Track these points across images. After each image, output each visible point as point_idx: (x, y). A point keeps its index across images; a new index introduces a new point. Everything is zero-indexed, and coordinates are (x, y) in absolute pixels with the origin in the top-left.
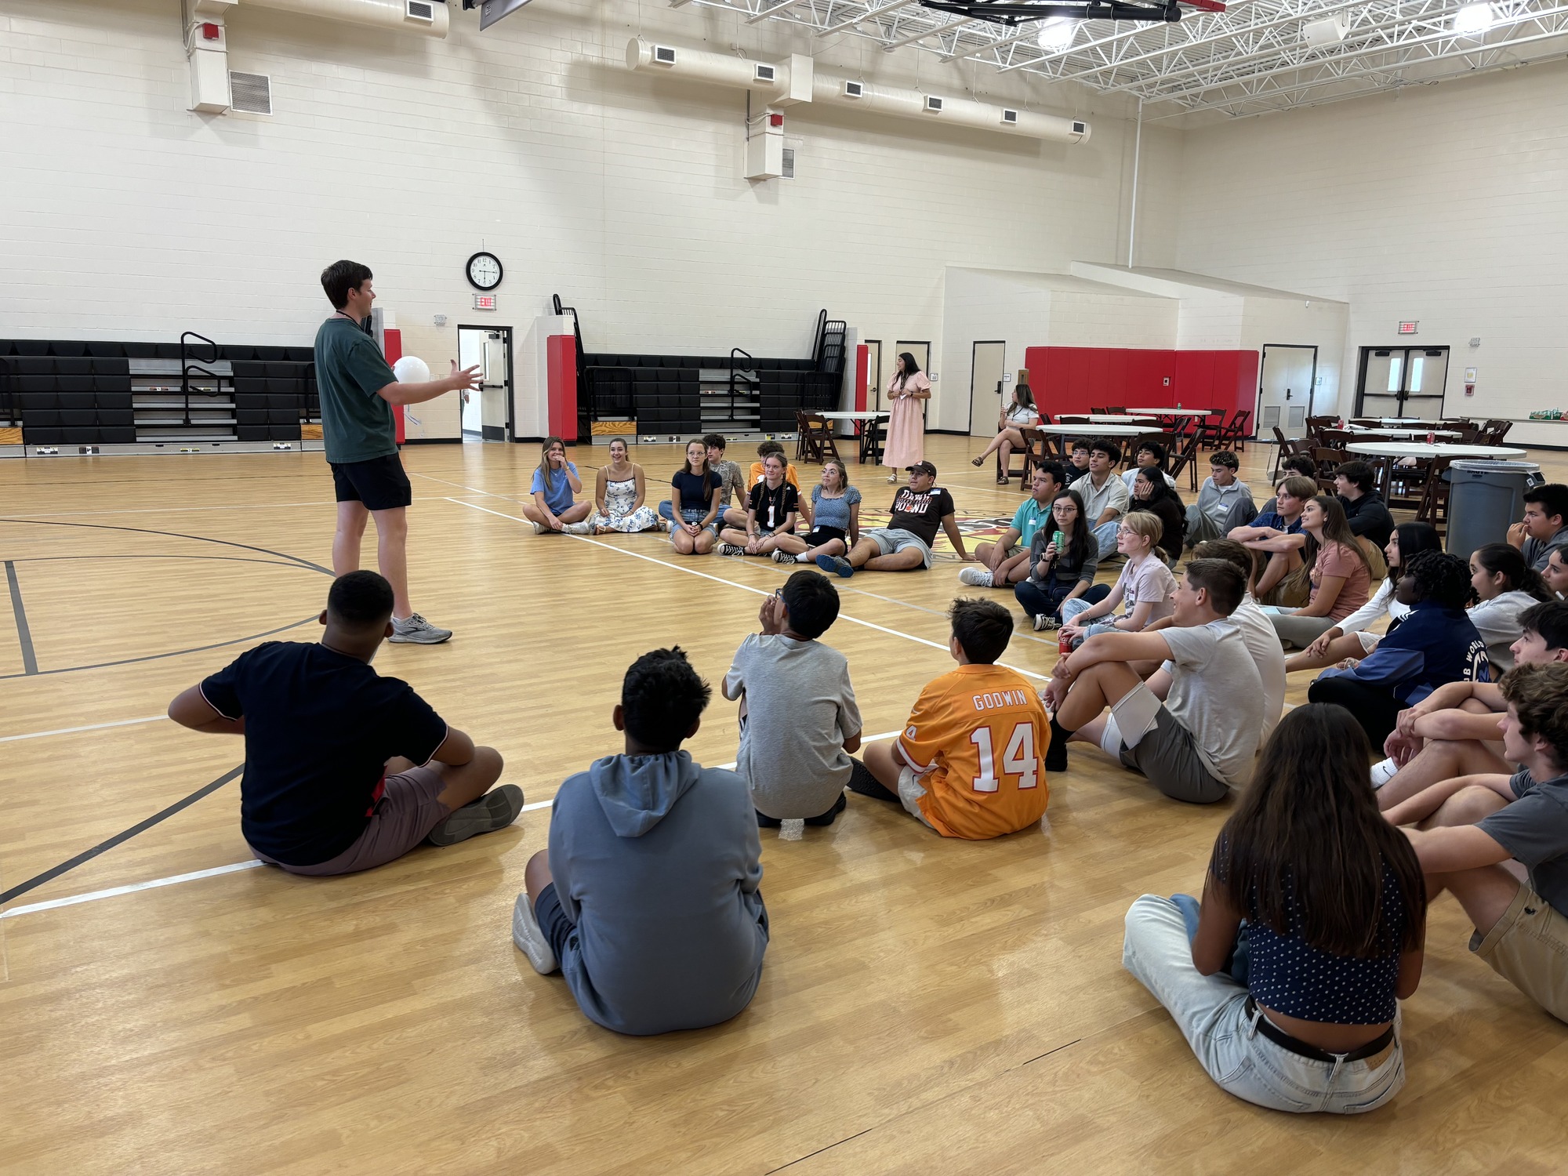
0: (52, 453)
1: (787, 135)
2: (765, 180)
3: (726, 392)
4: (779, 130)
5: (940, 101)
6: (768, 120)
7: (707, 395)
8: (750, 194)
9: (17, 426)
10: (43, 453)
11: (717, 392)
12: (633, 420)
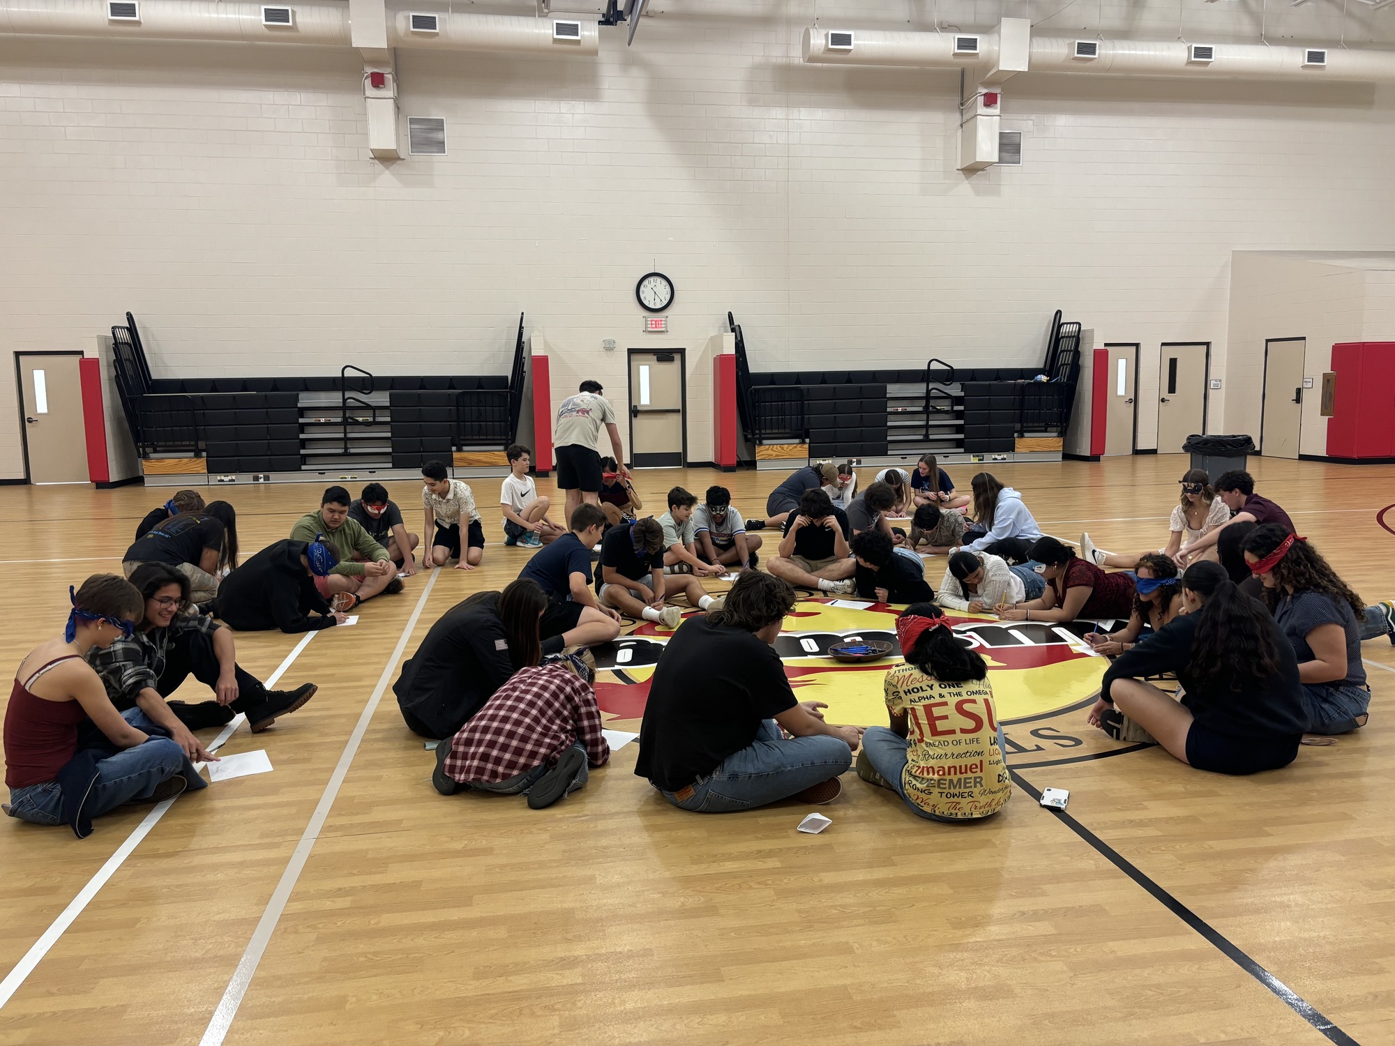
0: (230, 481)
1: (1004, 116)
2: (983, 170)
3: (920, 409)
4: (996, 110)
5: (1210, 49)
6: (981, 100)
7: (897, 413)
8: (965, 187)
9: (201, 457)
10: (223, 481)
11: (909, 409)
12: (804, 442)
